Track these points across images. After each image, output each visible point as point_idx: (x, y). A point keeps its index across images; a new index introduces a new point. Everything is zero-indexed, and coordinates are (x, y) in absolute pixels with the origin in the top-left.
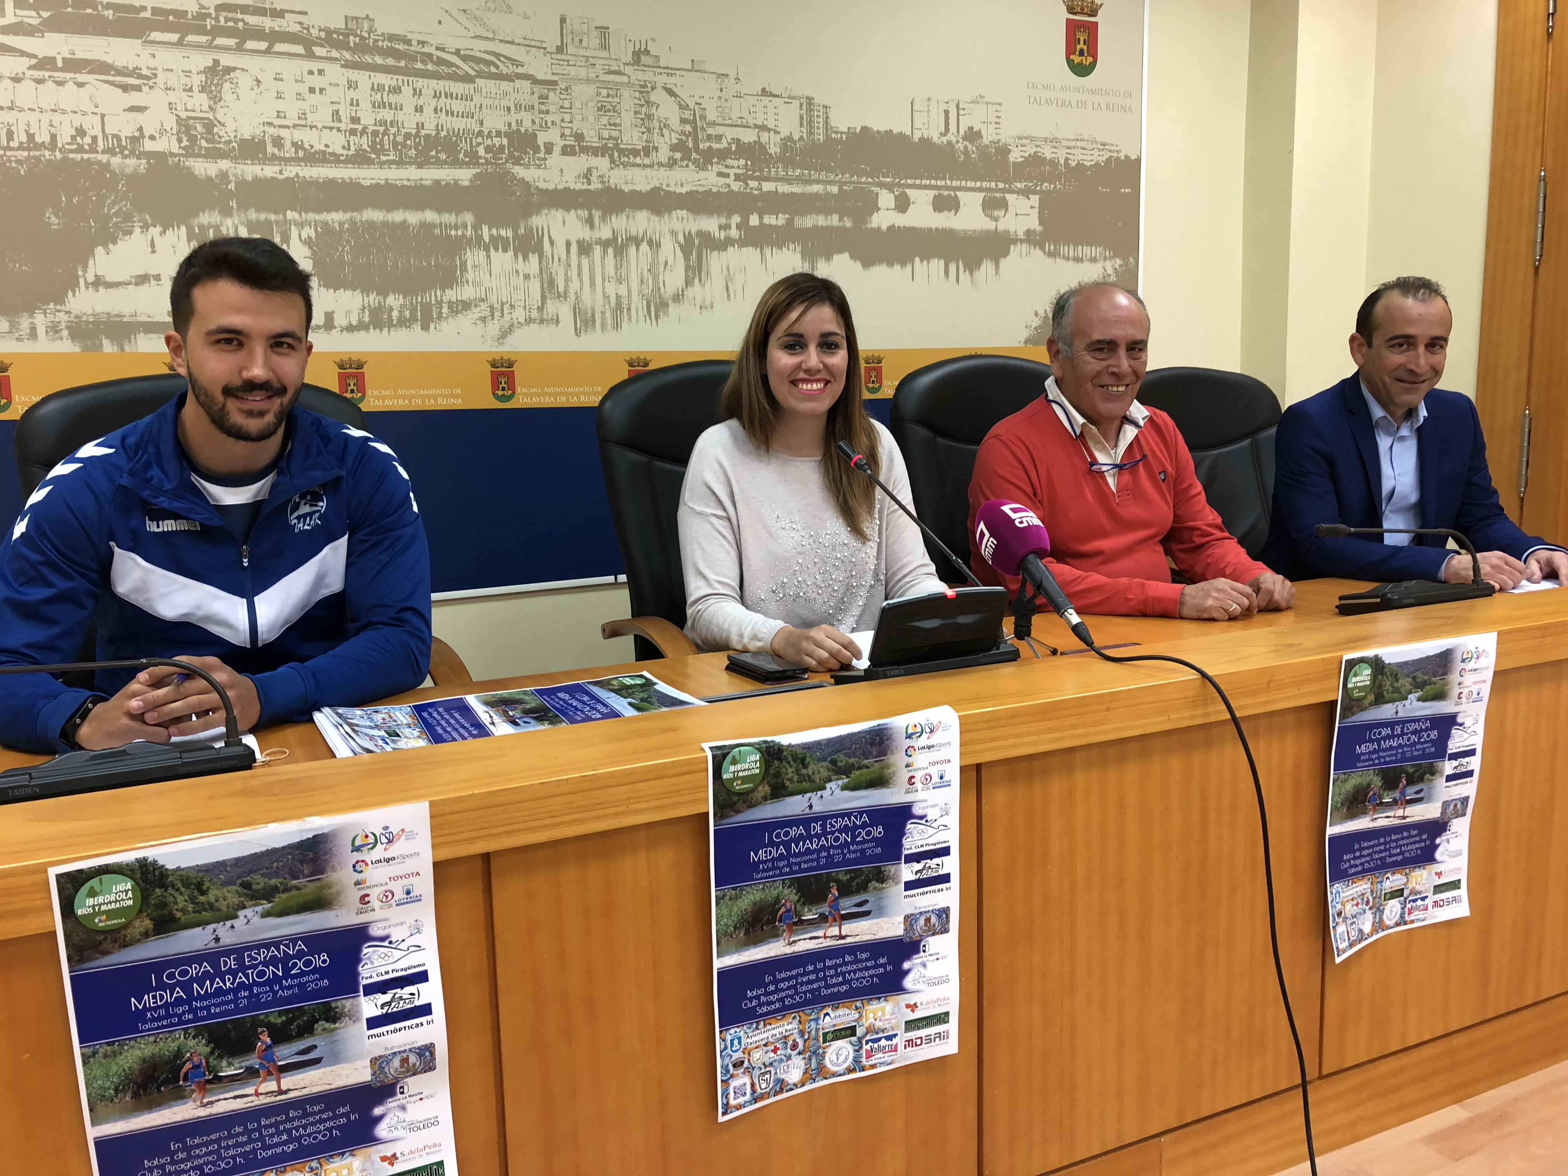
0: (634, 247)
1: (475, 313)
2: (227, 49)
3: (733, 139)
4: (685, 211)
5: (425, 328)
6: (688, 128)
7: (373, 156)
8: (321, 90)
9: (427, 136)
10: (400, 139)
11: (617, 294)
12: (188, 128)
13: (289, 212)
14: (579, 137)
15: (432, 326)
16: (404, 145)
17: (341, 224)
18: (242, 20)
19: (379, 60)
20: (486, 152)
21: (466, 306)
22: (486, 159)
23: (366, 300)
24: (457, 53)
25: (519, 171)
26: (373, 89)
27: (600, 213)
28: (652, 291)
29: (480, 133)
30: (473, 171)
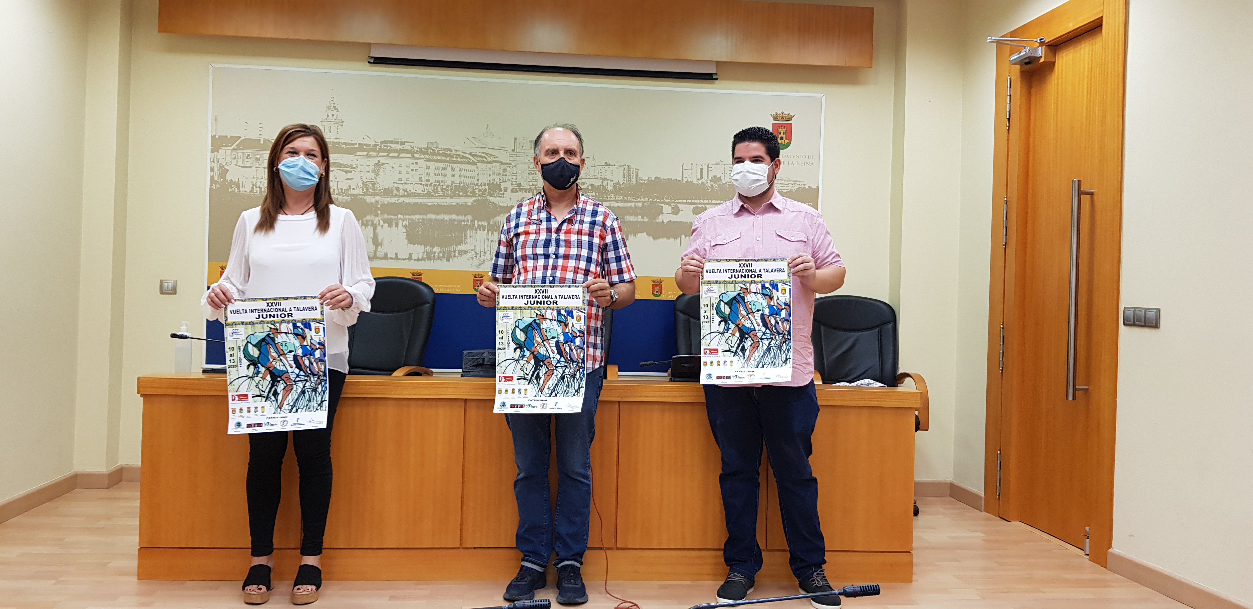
1: (469, 255)
2: (383, 156)
5: (448, 260)
7: (434, 194)
8: (416, 170)
9: (455, 186)
10: (444, 187)
12: (366, 185)
13: (399, 215)
14: (519, 185)
15: (451, 260)
16: (446, 190)
17: (418, 220)
18: (390, 146)
19: (439, 158)
20: (479, 192)
21: (466, 252)
22: (479, 194)
23: (426, 249)
24: (470, 154)
25: (492, 199)
26: (436, 169)
29: (477, 184)
30: (473, 199)
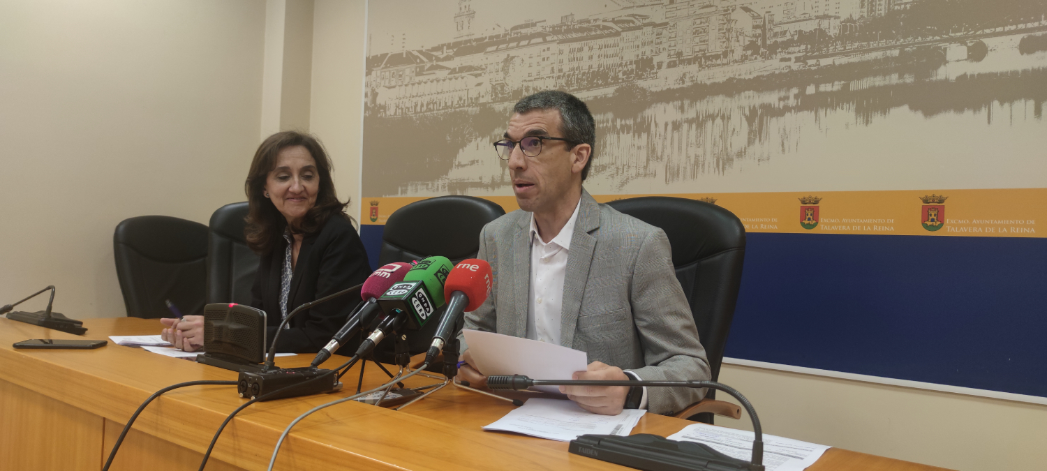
0: (711, 121)
2: (513, 48)
3: (796, 31)
4: (752, 91)
6: (759, 31)
8: (547, 58)
9: (594, 72)
10: (580, 76)
11: (696, 155)
12: (495, 89)
14: (679, 54)
16: (581, 79)
18: (520, 32)
19: (574, 35)
20: (623, 75)
22: (623, 79)
24: (613, 21)
25: (641, 83)
26: (570, 52)
27: (689, 101)
28: (722, 151)
29: (621, 65)
30: (615, 88)
